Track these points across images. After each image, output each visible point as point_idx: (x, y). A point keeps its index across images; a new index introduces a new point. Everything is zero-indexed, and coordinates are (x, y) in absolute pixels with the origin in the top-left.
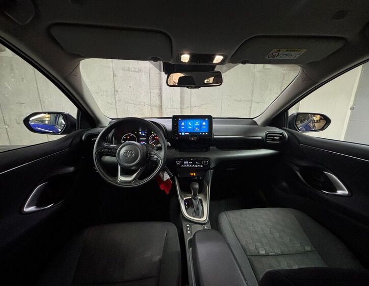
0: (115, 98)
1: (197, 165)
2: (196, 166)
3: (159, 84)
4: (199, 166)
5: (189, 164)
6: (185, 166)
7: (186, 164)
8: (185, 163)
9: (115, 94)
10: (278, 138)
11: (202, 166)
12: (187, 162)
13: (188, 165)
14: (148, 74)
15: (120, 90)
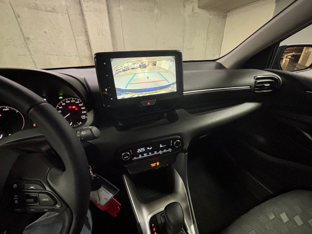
0: (28, 48)
1: (162, 149)
2: (161, 152)
3: (83, 29)
4: (165, 151)
5: (147, 152)
6: (140, 157)
7: (142, 154)
8: (139, 151)
9: (26, 43)
10: (269, 85)
11: (170, 150)
12: (143, 149)
13: (145, 155)
14: (67, 15)
15: (31, 37)
